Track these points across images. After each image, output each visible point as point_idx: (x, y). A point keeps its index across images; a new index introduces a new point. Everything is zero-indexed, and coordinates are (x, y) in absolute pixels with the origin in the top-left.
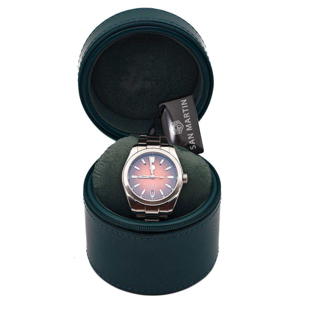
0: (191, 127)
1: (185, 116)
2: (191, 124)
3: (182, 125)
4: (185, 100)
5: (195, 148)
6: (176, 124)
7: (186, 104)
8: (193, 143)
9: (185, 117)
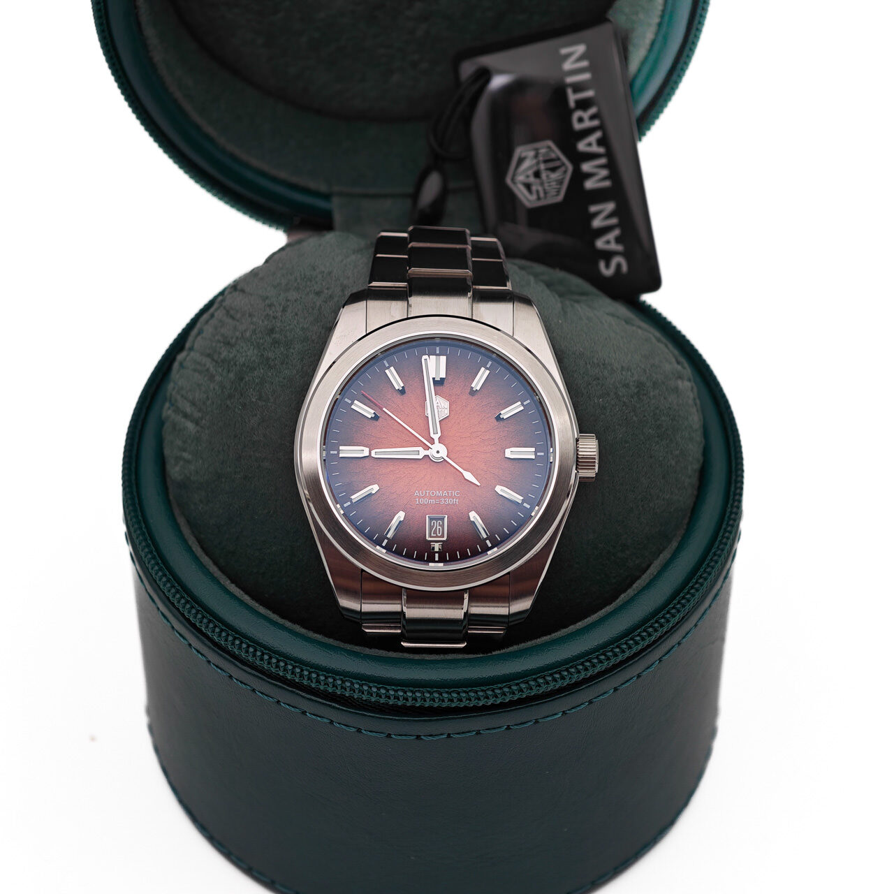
0: (604, 173)
1: (581, 120)
2: (603, 161)
3: (563, 164)
4: (580, 49)
5: (625, 268)
6: (536, 156)
7: (585, 64)
8: (614, 246)
9: (577, 126)
